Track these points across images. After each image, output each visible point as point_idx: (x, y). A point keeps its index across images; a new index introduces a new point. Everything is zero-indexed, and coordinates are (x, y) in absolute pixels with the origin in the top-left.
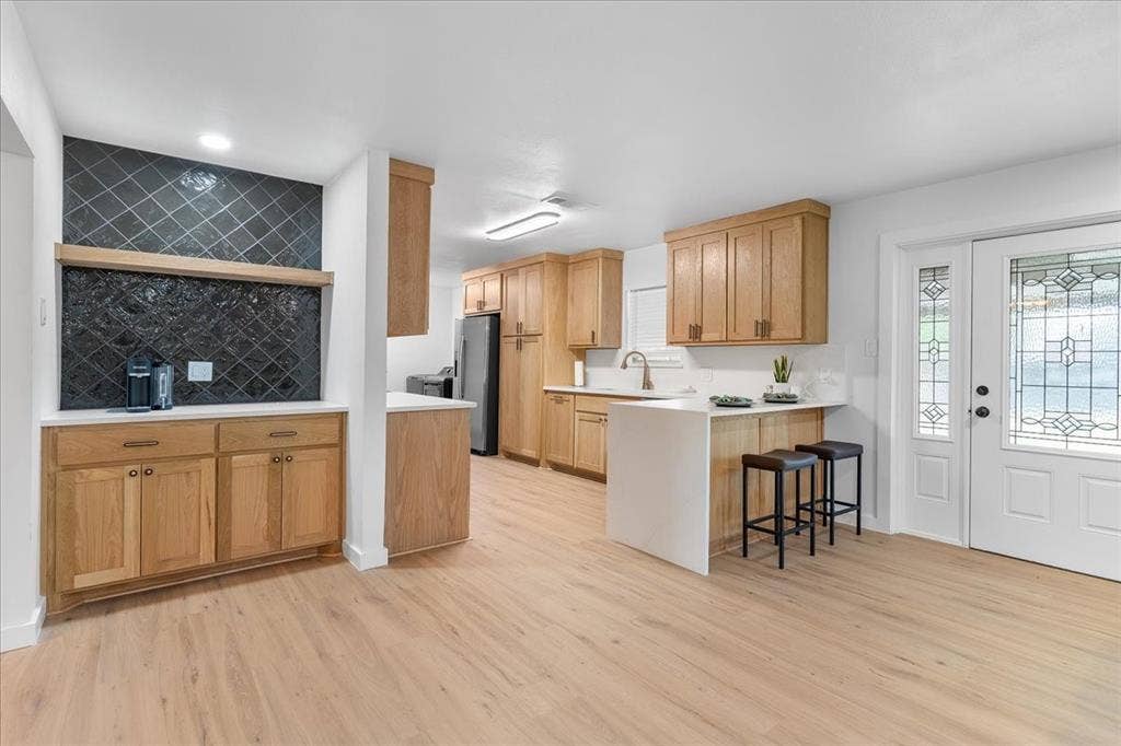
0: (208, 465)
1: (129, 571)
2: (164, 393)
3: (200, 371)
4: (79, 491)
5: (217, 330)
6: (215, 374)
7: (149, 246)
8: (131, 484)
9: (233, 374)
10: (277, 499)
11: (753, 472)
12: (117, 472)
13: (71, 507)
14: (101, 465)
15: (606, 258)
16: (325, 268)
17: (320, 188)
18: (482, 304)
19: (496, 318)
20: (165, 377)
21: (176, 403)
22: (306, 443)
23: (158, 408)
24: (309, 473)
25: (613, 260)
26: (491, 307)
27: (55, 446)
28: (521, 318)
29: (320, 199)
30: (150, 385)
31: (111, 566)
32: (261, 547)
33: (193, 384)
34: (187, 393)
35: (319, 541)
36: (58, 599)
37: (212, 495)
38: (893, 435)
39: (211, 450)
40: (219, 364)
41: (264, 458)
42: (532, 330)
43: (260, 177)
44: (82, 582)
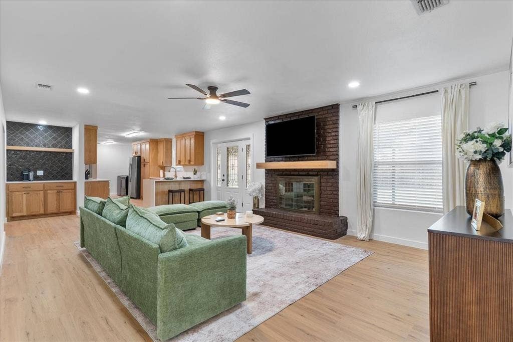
0: (42, 193)
1: (24, 213)
2: (31, 177)
3: (40, 173)
4: (13, 197)
5: (44, 163)
6: (44, 174)
7: (28, 145)
8: (25, 195)
9: (49, 173)
10: (58, 200)
11: (171, 194)
12: (20, 193)
13: (12, 199)
14: (18, 191)
15: (166, 141)
16: (73, 149)
17: (71, 128)
18: (136, 153)
19: (139, 157)
20: (31, 174)
21: (34, 180)
22: (65, 188)
23: (30, 181)
24: (67, 196)
25: (168, 142)
26: (139, 154)
27: (8, 188)
28: (145, 158)
29: (72, 131)
30: (28, 176)
31: (21, 212)
32: (55, 211)
33: (38, 176)
34: (36, 178)
35: (70, 210)
36: (9, 218)
37: (43, 199)
38: (212, 186)
39: (42, 189)
40: (45, 172)
41: (55, 191)
42: (147, 161)
43: (55, 127)
44: (14, 215)
